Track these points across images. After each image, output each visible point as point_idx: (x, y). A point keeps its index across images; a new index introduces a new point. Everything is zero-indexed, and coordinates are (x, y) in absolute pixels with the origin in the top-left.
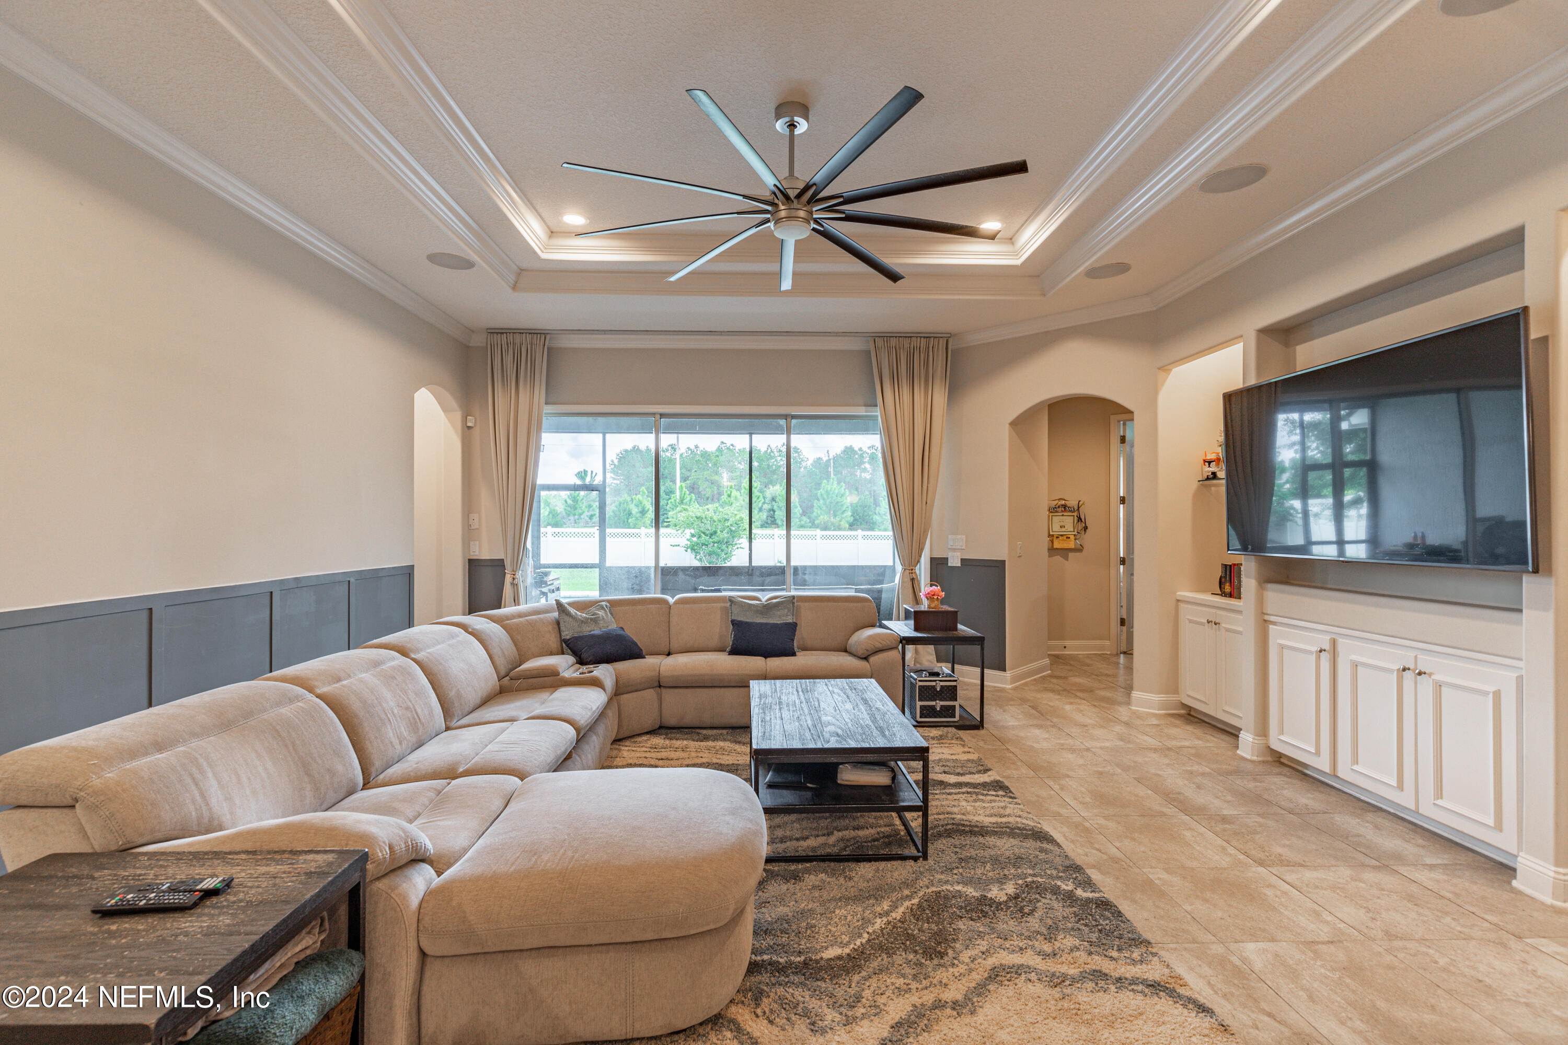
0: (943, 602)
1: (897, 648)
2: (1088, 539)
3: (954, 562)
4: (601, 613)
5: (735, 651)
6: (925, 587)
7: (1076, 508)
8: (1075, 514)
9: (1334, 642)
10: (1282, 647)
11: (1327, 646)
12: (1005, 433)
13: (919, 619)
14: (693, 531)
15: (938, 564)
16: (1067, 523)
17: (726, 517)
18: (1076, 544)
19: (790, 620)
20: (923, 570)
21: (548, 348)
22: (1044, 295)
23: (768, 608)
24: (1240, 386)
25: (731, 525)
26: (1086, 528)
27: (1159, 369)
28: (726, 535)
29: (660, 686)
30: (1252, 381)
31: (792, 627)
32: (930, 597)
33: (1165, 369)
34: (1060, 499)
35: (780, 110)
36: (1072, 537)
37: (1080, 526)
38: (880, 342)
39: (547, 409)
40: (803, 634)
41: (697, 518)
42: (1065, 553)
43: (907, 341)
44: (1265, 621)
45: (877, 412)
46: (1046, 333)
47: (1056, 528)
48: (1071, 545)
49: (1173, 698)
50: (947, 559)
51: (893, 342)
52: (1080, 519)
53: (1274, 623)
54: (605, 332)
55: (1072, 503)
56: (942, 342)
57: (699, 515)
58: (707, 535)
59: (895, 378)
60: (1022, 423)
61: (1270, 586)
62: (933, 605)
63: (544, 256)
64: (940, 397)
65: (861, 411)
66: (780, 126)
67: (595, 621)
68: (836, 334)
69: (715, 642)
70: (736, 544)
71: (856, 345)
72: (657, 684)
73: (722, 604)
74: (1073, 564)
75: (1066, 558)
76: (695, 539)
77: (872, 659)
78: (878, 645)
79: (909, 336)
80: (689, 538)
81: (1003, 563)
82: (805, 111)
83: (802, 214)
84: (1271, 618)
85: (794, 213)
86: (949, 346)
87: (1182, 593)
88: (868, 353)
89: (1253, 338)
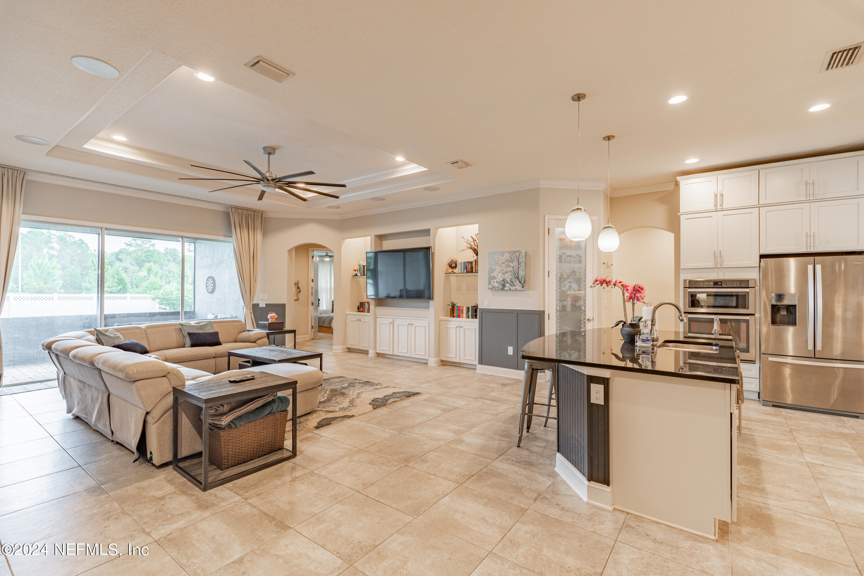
1: (266, 337)
2: (302, 296)
3: (262, 305)
5: (193, 345)
7: (297, 283)
8: (297, 285)
9: (393, 321)
10: (380, 324)
12: (285, 253)
15: (255, 306)
22: (308, 208)
24: (371, 250)
26: (300, 291)
27: (342, 239)
30: (374, 250)
31: (216, 334)
32: (272, 317)
33: (344, 239)
35: (266, 148)
36: (296, 295)
37: (298, 290)
38: (234, 210)
39: (24, 217)
43: (245, 211)
45: (233, 240)
46: (303, 219)
48: (296, 298)
49: (345, 346)
50: (259, 304)
51: (240, 211)
52: (298, 288)
53: (378, 318)
54: (73, 178)
55: (297, 281)
56: (260, 215)
59: (241, 226)
60: (290, 251)
61: (377, 307)
62: (273, 321)
63: (84, 146)
64: (259, 236)
65: (222, 238)
68: (213, 203)
69: (175, 344)
71: (220, 208)
73: (175, 327)
77: (257, 342)
79: (247, 209)
81: (285, 304)
83: (273, 185)
84: (378, 316)
85: (270, 185)
86: (263, 216)
87: (347, 312)
88: (228, 213)
89: (373, 237)
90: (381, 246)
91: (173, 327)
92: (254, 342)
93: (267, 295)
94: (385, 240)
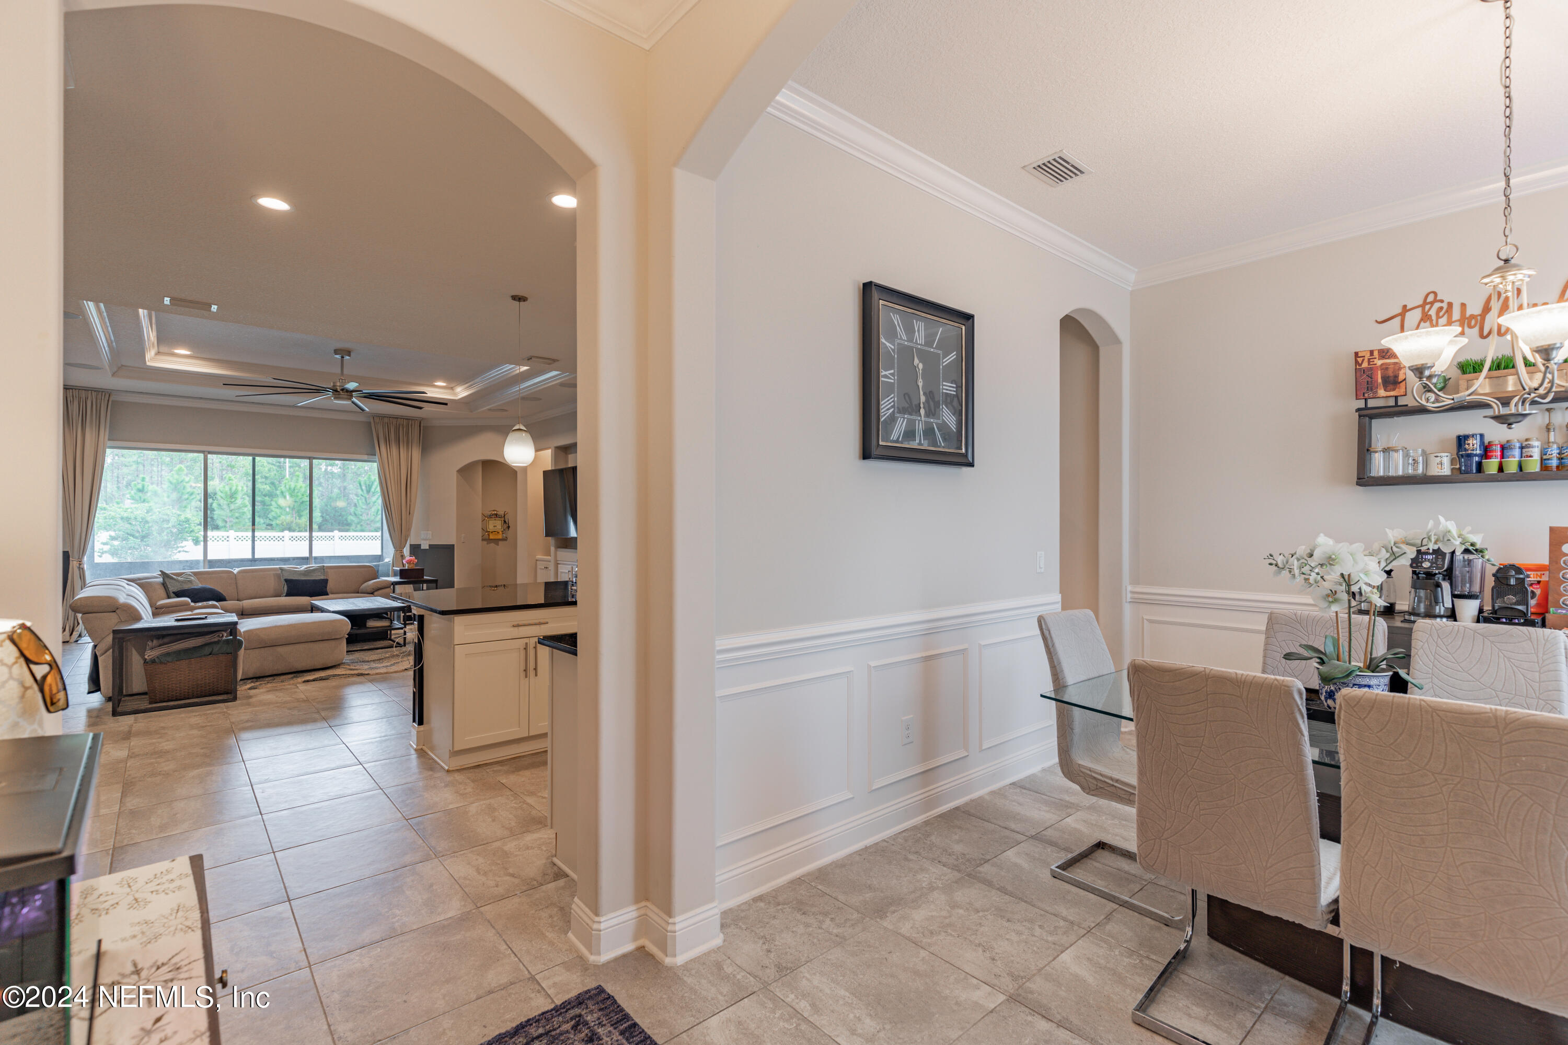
0: (416, 565)
1: (390, 587)
2: (509, 533)
3: (425, 546)
4: (192, 578)
5: (288, 595)
6: (408, 557)
7: (503, 516)
8: (503, 519)
10: (562, 572)
11: (570, 570)
12: (454, 476)
13: (403, 573)
14: (113, 534)
15: (415, 549)
16: (495, 525)
17: (165, 517)
18: (503, 536)
19: (322, 578)
20: (406, 551)
21: (112, 401)
22: (471, 412)
23: (307, 572)
24: (550, 469)
25: (174, 526)
26: (509, 527)
28: (166, 537)
29: (242, 615)
30: (553, 468)
31: (325, 581)
32: (409, 562)
34: (494, 511)
35: (336, 352)
36: (501, 532)
37: (505, 526)
38: (377, 420)
39: (109, 443)
40: (330, 586)
41: (122, 518)
42: (496, 541)
43: (395, 421)
44: (558, 564)
45: (377, 458)
47: (491, 527)
48: (500, 537)
50: (420, 545)
51: (386, 420)
53: (560, 564)
55: (501, 513)
56: (417, 424)
57: (125, 515)
58: (136, 538)
59: (387, 441)
60: (465, 471)
61: (559, 549)
62: (410, 566)
63: (148, 364)
64: (416, 454)
65: (365, 457)
66: (338, 357)
67: (190, 582)
69: (271, 592)
70: (178, 547)
71: (361, 418)
72: (241, 613)
73: (275, 573)
74: (501, 548)
75: (498, 545)
76: (116, 543)
77: (376, 593)
78: (379, 586)
79: (396, 417)
80: (105, 541)
81: (453, 545)
82: (349, 353)
83: (346, 396)
84: (559, 562)
85: (341, 396)
86: (422, 425)
87: (539, 557)
88: (370, 423)
89: (553, 449)
90: (567, 462)
91: (272, 572)
92: (372, 593)
93: (430, 532)
94: (571, 453)
